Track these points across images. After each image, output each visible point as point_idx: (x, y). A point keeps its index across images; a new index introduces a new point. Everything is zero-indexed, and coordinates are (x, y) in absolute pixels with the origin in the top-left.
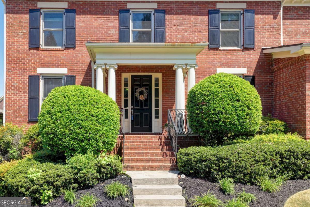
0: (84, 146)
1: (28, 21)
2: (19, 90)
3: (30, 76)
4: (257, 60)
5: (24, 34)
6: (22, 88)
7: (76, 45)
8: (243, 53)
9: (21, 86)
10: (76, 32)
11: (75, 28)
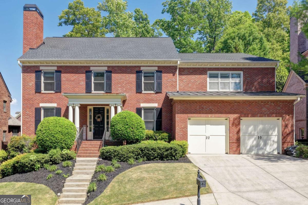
0: (56, 145)
1: (35, 77)
2: (29, 116)
3: (36, 108)
4: (163, 99)
5: (33, 84)
6: (31, 115)
7: (62, 91)
8: (156, 95)
9: (31, 113)
10: (62, 83)
11: (61, 81)
